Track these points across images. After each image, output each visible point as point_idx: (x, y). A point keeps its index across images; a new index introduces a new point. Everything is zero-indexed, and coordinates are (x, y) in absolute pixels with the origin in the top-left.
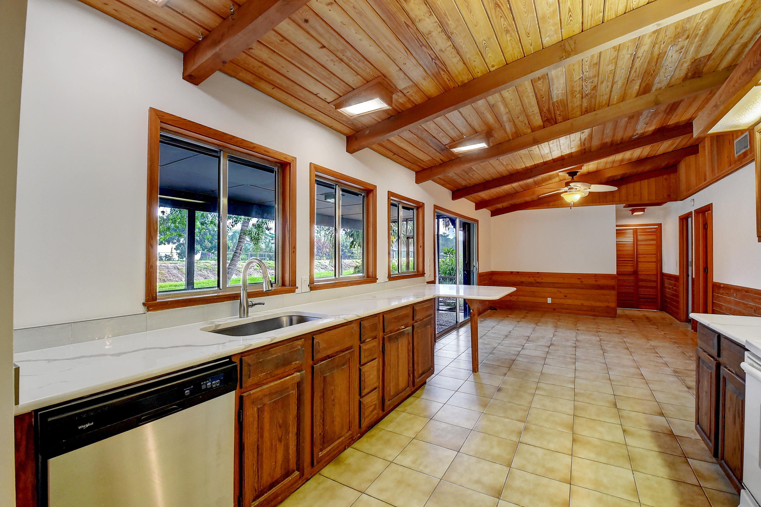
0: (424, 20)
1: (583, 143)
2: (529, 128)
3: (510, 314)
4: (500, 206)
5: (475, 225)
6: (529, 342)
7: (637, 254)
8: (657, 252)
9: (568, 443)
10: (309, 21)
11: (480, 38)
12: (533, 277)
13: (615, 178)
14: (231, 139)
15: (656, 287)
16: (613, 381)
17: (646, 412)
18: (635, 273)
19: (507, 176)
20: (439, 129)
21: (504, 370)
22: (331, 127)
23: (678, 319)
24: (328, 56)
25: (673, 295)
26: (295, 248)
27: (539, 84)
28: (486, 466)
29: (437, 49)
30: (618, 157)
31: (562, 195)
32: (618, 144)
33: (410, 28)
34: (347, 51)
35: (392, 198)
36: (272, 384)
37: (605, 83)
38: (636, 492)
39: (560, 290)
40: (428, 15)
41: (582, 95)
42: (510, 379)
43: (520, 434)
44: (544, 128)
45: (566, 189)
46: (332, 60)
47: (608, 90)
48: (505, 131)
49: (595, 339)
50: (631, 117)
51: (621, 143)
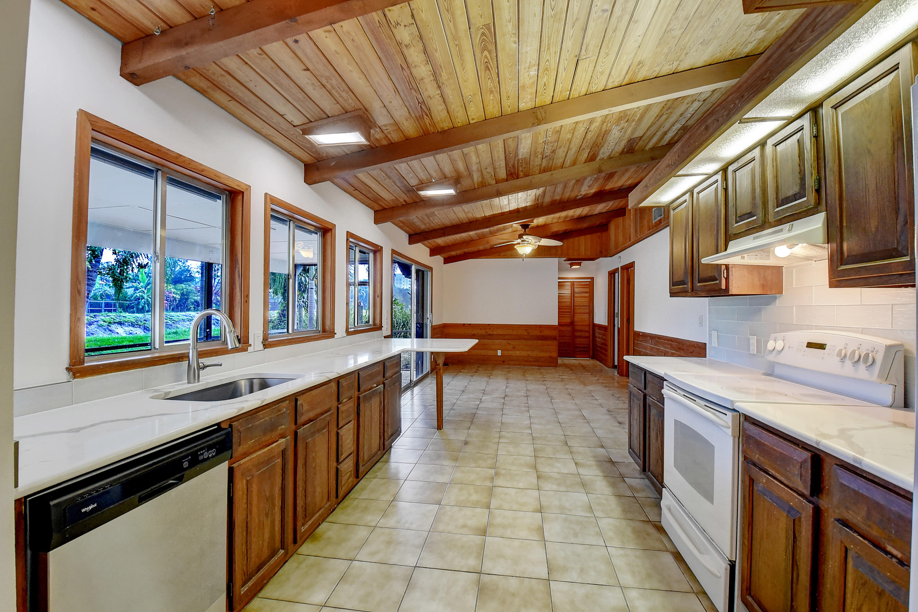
0: (420, 66)
1: (537, 199)
2: (493, 179)
3: (463, 369)
4: (453, 253)
5: (429, 274)
6: (485, 395)
7: (574, 306)
8: (590, 304)
9: (535, 481)
10: (299, 43)
11: (467, 93)
12: (485, 329)
13: (559, 233)
14: (177, 158)
15: (589, 337)
16: (562, 423)
17: (590, 446)
18: (572, 323)
19: (466, 223)
20: (410, 169)
21: (467, 424)
22: (288, 152)
23: (607, 366)
24: (309, 79)
25: (602, 344)
26: (248, 296)
27: (510, 142)
28: (468, 512)
29: (425, 95)
30: (563, 214)
31: (515, 247)
32: (565, 202)
33: (404, 71)
34: (333, 79)
35: (351, 240)
36: (260, 452)
37: (562, 149)
38: (590, 509)
39: (509, 342)
40: (424, 63)
41: (543, 156)
42: (474, 431)
43: (492, 479)
44: (507, 181)
45: (519, 241)
46: (313, 84)
47: (564, 154)
48: (473, 180)
49: (542, 387)
50: (578, 181)
51: (568, 201)
